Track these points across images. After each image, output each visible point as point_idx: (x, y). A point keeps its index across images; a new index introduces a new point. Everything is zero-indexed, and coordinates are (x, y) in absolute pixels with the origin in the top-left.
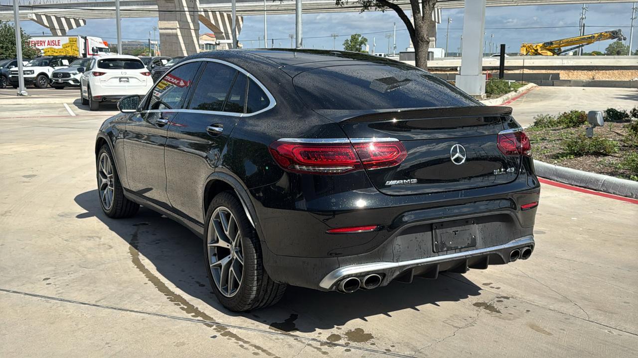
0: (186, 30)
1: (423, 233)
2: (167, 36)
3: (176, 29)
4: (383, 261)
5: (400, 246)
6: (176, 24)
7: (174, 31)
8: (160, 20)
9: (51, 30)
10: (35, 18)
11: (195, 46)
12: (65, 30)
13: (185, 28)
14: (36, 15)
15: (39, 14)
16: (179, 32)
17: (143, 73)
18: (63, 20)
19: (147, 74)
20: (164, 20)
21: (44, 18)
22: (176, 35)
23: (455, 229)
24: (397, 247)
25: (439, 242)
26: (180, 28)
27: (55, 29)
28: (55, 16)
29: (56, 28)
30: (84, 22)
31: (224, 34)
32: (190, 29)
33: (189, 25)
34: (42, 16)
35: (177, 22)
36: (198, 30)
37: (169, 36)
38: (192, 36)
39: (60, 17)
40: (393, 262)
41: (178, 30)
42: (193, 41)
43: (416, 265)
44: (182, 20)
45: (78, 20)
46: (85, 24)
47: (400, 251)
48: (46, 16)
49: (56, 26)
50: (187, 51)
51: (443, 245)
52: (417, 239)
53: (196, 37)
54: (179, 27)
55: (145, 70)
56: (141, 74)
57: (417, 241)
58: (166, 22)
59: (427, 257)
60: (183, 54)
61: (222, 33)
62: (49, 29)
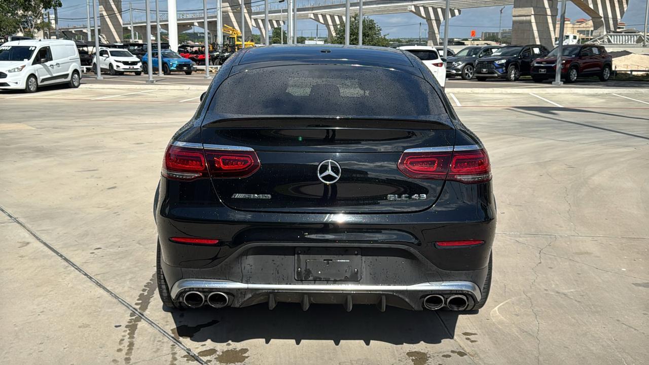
0: (542, 16)
1: (283, 256)
2: (520, 23)
3: (530, 16)
4: (229, 280)
5: (251, 266)
6: (531, 11)
7: (528, 18)
8: (514, 7)
9: (427, 21)
10: (414, 10)
11: (550, 33)
12: (440, 20)
13: (540, 15)
14: (416, 6)
15: (418, 5)
16: (533, 19)
17: (435, 64)
18: (439, 11)
19: (439, 65)
20: (519, 7)
21: (422, 9)
22: (530, 22)
23: (328, 257)
24: (248, 267)
25: (303, 270)
26: (534, 15)
27: (431, 20)
28: (432, 7)
29: (432, 18)
30: (459, 11)
31: (603, 19)
32: (547, 15)
33: (546, 11)
34: (420, 7)
35: (532, 9)
36: (556, 16)
37: (522, 23)
38: (547, 23)
39: (437, 8)
40: (242, 283)
41: (533, 17)
42: (548, 28)
43: (271, 291)
44: (538, 6)
45: (453, 10)
46: (460, 13)
47: (251, 272)
48: (424, 8)
49: (433, 17)
50: (540, 38)
51: (308, 272)
52: (274, 262)
53: (553, 23)
54: (533, 13)
55: (439, 61)
56: (433, 65)
57: (274, 264)
58: (520, 9)
59: (287, 284)
60: (535, 43)
61: (601, 17)
62: (425, 20)
